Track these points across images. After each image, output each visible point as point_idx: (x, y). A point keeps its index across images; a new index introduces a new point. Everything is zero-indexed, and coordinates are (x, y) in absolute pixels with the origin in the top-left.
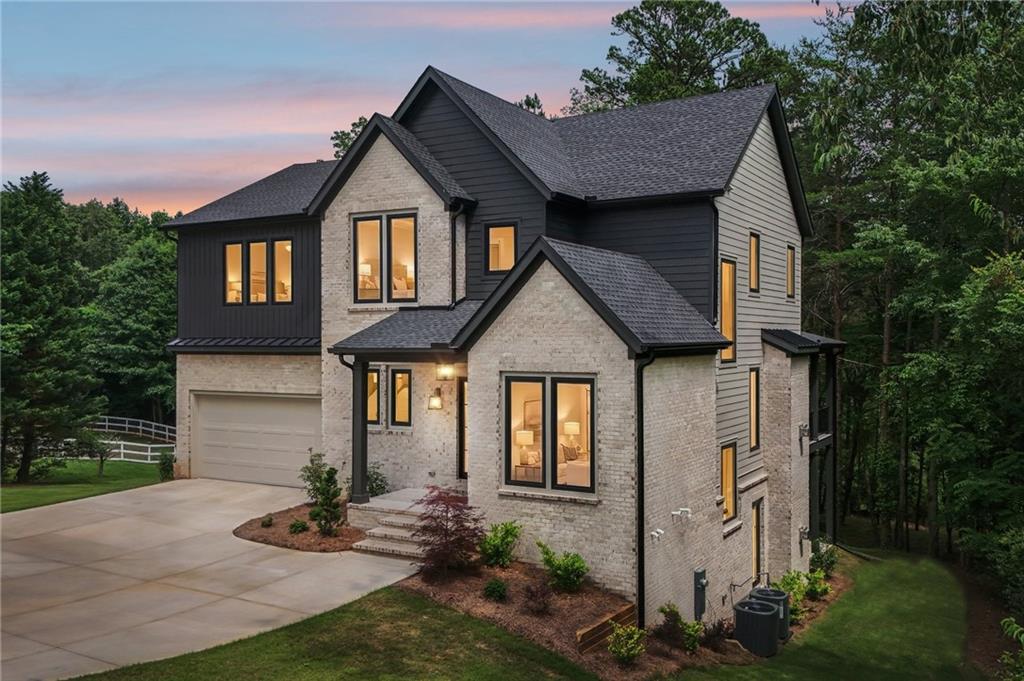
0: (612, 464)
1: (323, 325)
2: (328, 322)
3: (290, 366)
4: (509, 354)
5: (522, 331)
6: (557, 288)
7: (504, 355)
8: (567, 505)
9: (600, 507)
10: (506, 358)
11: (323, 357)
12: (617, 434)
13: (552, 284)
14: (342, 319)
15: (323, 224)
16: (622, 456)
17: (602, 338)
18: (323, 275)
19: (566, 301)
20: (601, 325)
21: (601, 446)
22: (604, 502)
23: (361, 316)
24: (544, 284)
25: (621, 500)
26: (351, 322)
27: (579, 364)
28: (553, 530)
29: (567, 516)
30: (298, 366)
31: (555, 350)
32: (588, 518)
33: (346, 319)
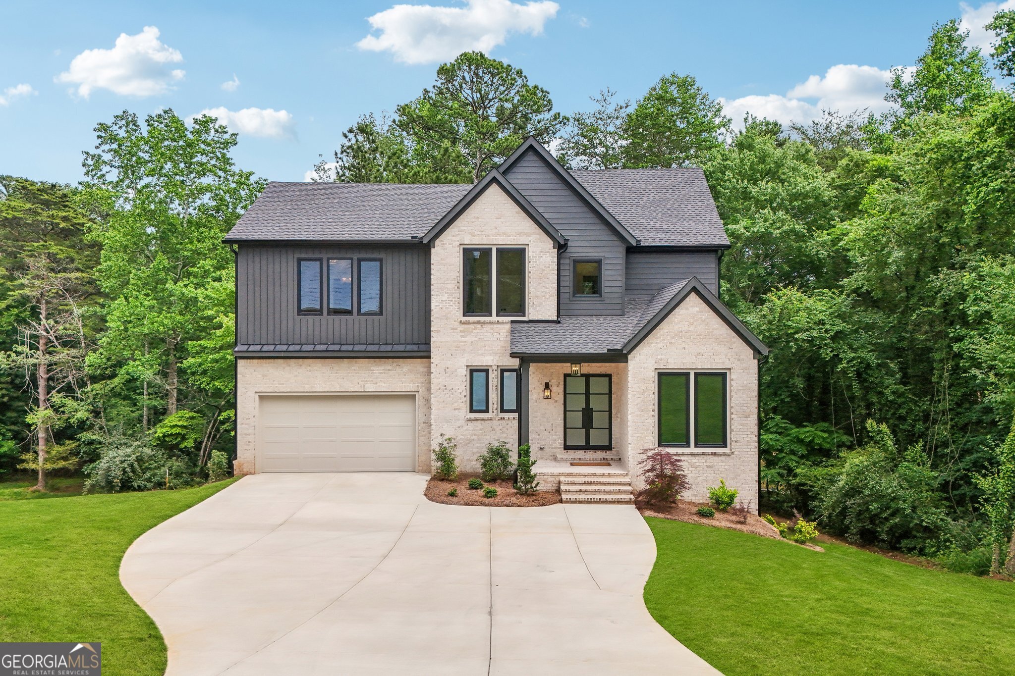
0: (741, 427)
1: (432, 334)
2: (438, 331)
3: (383, 368)
4: (663, 357)
5: (673, 341)
6: (701, 312)
7: (659, 357)
8: (709, 457)
9: (732, 456)
10: (661, 359)
11: (432, 360)
12: (745, 408)
13: (697, 309)
14: (452, 329)
15: (433, 250)
16: (748, 422)
17: (734, 345)
18: (432, 293)
19: (707, 320)
20: (734, 337)
21: (733, 416)
22: (736, 453)
23: (471, 326)
24: (690, 309)
25: (748, 450)
26: (461, 331)
27: (717, 363)
28: (697, 475)
29: (709, 464)
30: (390, 368)
31: (699, 354)
32: (724, 464)
33: (456, 329)
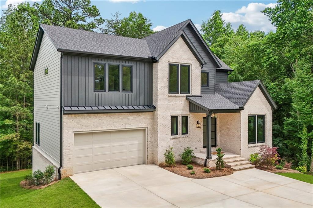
2: (160, 100)
11: (158, 113)
15: (158, 63)
18: (158, 83)
19: (261, 96)
20: (267, 102)
23: (172, 98)
24: (257, 92)
25: (270, 143)
27: (263, 112)
31: (259, 109)
33: (167, 99)
